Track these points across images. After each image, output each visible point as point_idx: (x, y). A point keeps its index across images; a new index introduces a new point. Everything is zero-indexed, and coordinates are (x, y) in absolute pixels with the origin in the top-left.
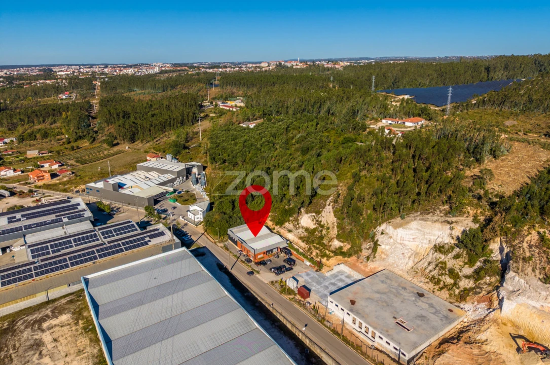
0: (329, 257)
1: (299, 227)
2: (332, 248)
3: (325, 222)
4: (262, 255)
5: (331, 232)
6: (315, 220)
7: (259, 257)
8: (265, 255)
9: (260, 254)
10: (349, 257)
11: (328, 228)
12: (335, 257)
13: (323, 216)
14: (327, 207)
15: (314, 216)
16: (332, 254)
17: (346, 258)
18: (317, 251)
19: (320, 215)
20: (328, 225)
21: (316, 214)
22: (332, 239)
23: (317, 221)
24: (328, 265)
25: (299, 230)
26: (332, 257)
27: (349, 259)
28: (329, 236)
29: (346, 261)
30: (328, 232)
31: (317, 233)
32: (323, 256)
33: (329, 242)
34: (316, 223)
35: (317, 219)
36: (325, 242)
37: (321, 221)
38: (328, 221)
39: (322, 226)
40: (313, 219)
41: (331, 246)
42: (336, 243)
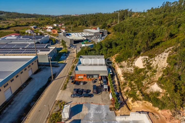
0: (136, 99)
1: (131, 66)
2: (148, 91)
3: (155, 66)
4: (82, 77)
5: (156, 75)
6: (146, 62)
7: (80, 77)
8: (86, 77)
9: (81, 75)
10: (161, 109)
11: (155, 71)
12: (144, 101)
13: (155, 60)
14: (164, 54)
15: (147, 59)
16: (141, 97)
17: (157, 109)
18: (130, 89)
19: (153, 59)
20: (156, 68)
21: (149, 57)
22: (152, 82)
23: (148, 63)
24: (130, 108)
25: (130, 68)
26: (140, 100)
27: (160, 112)
28: (152, 78)
29: (155, 111)
30: (153, 75)
31: (142, 73)
32: (130, 96)
33: (149, 84)
34: (145, 65)
35: (149, 61)
36: (144, 82)
37: (151, 64)
38: (158, 65)
39: (150, 68)
40: (145, 61)
41: (148, 88)
42: (155, 87)
